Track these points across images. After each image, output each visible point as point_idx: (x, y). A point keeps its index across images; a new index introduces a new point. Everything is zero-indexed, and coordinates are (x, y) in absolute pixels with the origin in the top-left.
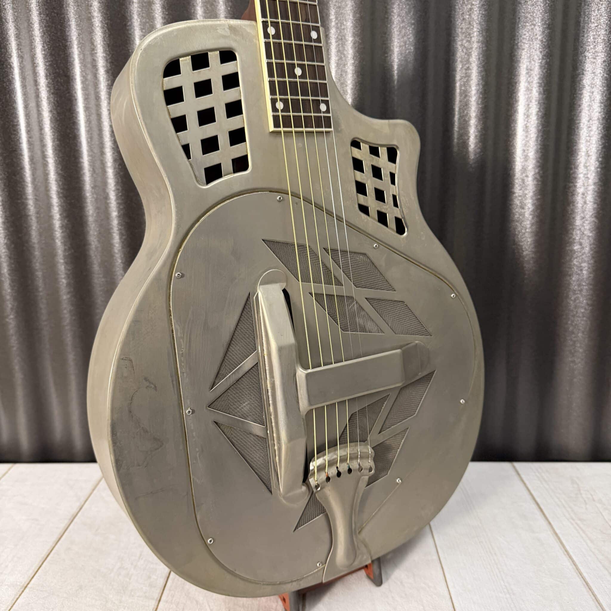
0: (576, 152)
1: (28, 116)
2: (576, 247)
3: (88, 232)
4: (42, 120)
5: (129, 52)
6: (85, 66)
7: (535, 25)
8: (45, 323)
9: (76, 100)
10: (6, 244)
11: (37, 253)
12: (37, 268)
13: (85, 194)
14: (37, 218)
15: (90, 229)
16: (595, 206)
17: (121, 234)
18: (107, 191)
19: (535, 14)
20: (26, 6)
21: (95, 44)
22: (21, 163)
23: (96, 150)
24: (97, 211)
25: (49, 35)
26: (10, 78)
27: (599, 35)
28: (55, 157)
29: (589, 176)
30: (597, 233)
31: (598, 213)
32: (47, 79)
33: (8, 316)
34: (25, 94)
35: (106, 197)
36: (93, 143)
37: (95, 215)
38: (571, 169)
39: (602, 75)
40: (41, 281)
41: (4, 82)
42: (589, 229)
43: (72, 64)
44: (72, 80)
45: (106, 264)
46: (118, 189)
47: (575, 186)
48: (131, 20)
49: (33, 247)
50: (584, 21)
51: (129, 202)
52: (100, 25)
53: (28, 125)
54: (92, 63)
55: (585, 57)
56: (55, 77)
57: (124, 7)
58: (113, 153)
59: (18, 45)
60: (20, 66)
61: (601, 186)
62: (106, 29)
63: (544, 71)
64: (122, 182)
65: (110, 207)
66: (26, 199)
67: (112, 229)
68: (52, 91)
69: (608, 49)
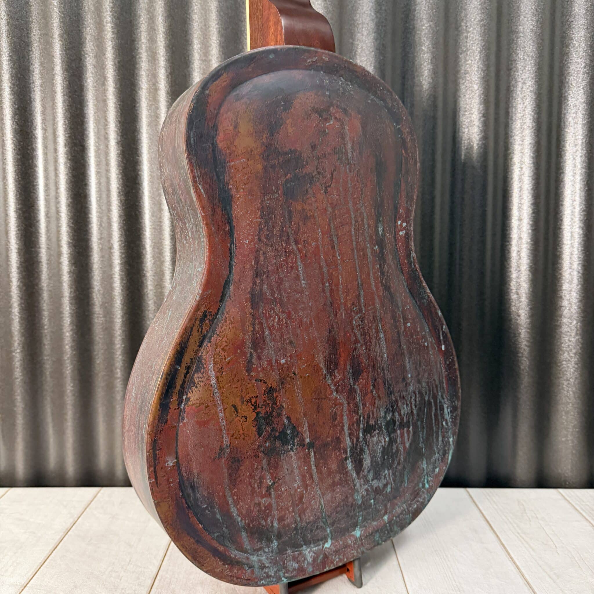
0: (510, 216)
1: (47, 178)
2: (514, 297)
3: (92, 277)
4: (58, 182)
5: (136, 128)
6: (98, 138)
7: (472, 114)
8: (48, 358)
9: (89, 165)
10: (18, 286)
11: (45, 295)
12: (44, 308)
13: (91, 245)
14: (48, 264)
15: (94, 275)
16: (529, 261)
17: (122, 279)
18: (112, 242)
19: (472, 106)
20: (52, 89)
21: (109, 120)
22: (37, 217)
23: (104, 208)
24: (101, 259)
25: (71, 113)
26: (34, 147)
27: (525, 123)
28: (67, 212)
29: (522, 236)
30: (531, 284)
31: (531, 267)
32: (66, 148)
33: (16, 350)
34: (46, 160)
35: (111, 248)
36: (101, 201)
37: (99, 262)
38: (507, 230)
39: (528, 154)
40: (46, 320)
41: (28, 149)
42: (524, 281)
43: (87, 137)
44: (87, 149)
45: (106, 305)
46: (122, 241)
47: (511, 245)
48: (139, 102)
49: (42, 289)
50: (512, 111)
51: (130, 252)
52: (114, 105)
53: (47, 185)
54: (105, 136)
55: (515, 139)
56: (72, 147)
57: (134, 92)
58: (119, 210)
59: (43, 120)
60: (43, 137)
61: (532, 244)
62: (118, 109)
63: (481, 150)
64: (125, 235)
65: (113, 256)
66: (40, 248)
67: (114, 274)
68: (69, 157)
69: (533, 134)
